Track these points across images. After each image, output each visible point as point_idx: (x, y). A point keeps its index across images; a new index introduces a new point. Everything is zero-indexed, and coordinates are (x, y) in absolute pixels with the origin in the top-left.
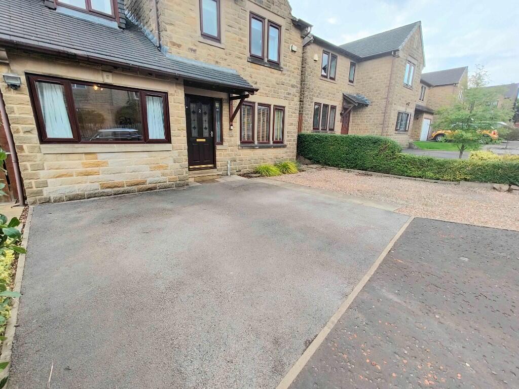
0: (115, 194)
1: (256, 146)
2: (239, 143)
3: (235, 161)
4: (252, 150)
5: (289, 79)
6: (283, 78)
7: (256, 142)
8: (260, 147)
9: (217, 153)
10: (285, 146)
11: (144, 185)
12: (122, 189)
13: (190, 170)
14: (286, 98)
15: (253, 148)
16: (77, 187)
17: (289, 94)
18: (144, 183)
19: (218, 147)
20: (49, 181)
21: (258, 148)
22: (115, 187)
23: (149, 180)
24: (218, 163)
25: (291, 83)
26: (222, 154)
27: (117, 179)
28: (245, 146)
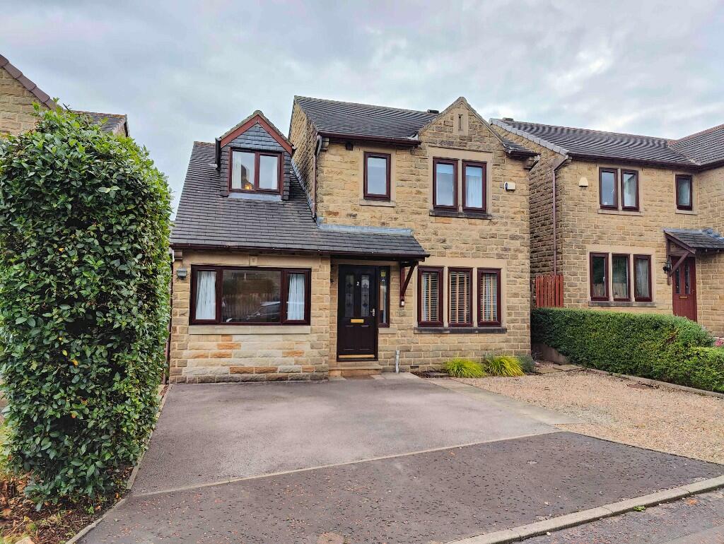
0: (243, 381)
1: (446, 330)
2: (415, 324)
3: (409, 351)
4: (438, 335)
5: (503, 228)
6: (493, 229)
7: (446, 324)
8: (453, 332)
9: (380, 338)
10: (504, 331)
11: (274, 374)
12: (250, 376)
13: (338, 360)
14: (500, 257)
15: (441, 332)
16: (210, 369)
17: (506, 250)
18: (274, 371)
19: (381, 330)
20: (189, 360)
21: (449, 332)
22: (245, 372)
23: (280, 368)
24: (381, 354)
25: (509, 233)
26: (386, 340)
27: (248, 364)
28: (426, 330)
